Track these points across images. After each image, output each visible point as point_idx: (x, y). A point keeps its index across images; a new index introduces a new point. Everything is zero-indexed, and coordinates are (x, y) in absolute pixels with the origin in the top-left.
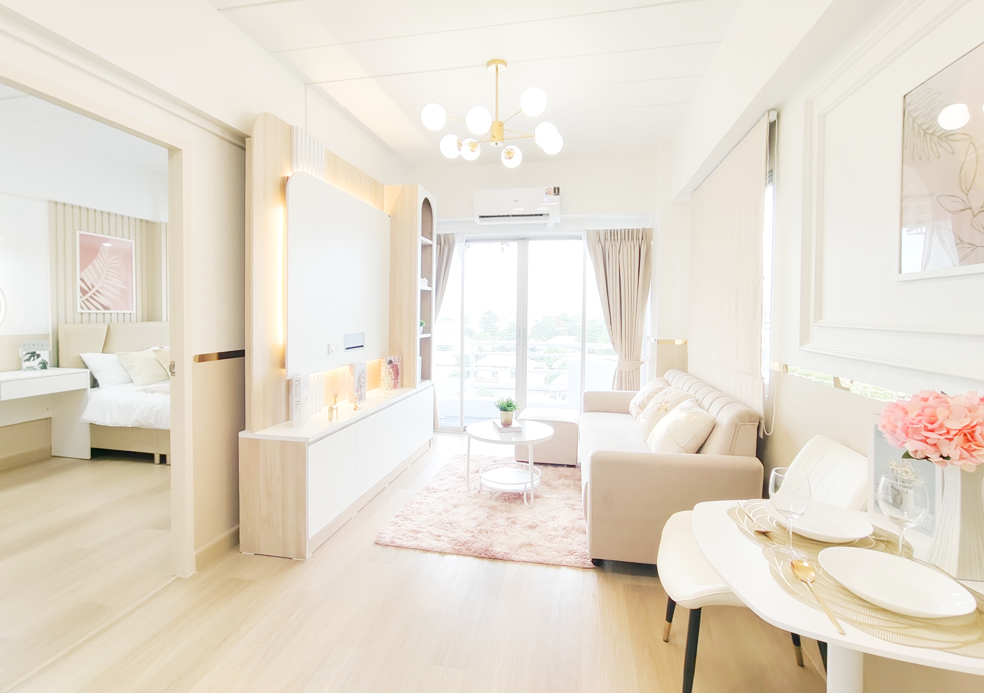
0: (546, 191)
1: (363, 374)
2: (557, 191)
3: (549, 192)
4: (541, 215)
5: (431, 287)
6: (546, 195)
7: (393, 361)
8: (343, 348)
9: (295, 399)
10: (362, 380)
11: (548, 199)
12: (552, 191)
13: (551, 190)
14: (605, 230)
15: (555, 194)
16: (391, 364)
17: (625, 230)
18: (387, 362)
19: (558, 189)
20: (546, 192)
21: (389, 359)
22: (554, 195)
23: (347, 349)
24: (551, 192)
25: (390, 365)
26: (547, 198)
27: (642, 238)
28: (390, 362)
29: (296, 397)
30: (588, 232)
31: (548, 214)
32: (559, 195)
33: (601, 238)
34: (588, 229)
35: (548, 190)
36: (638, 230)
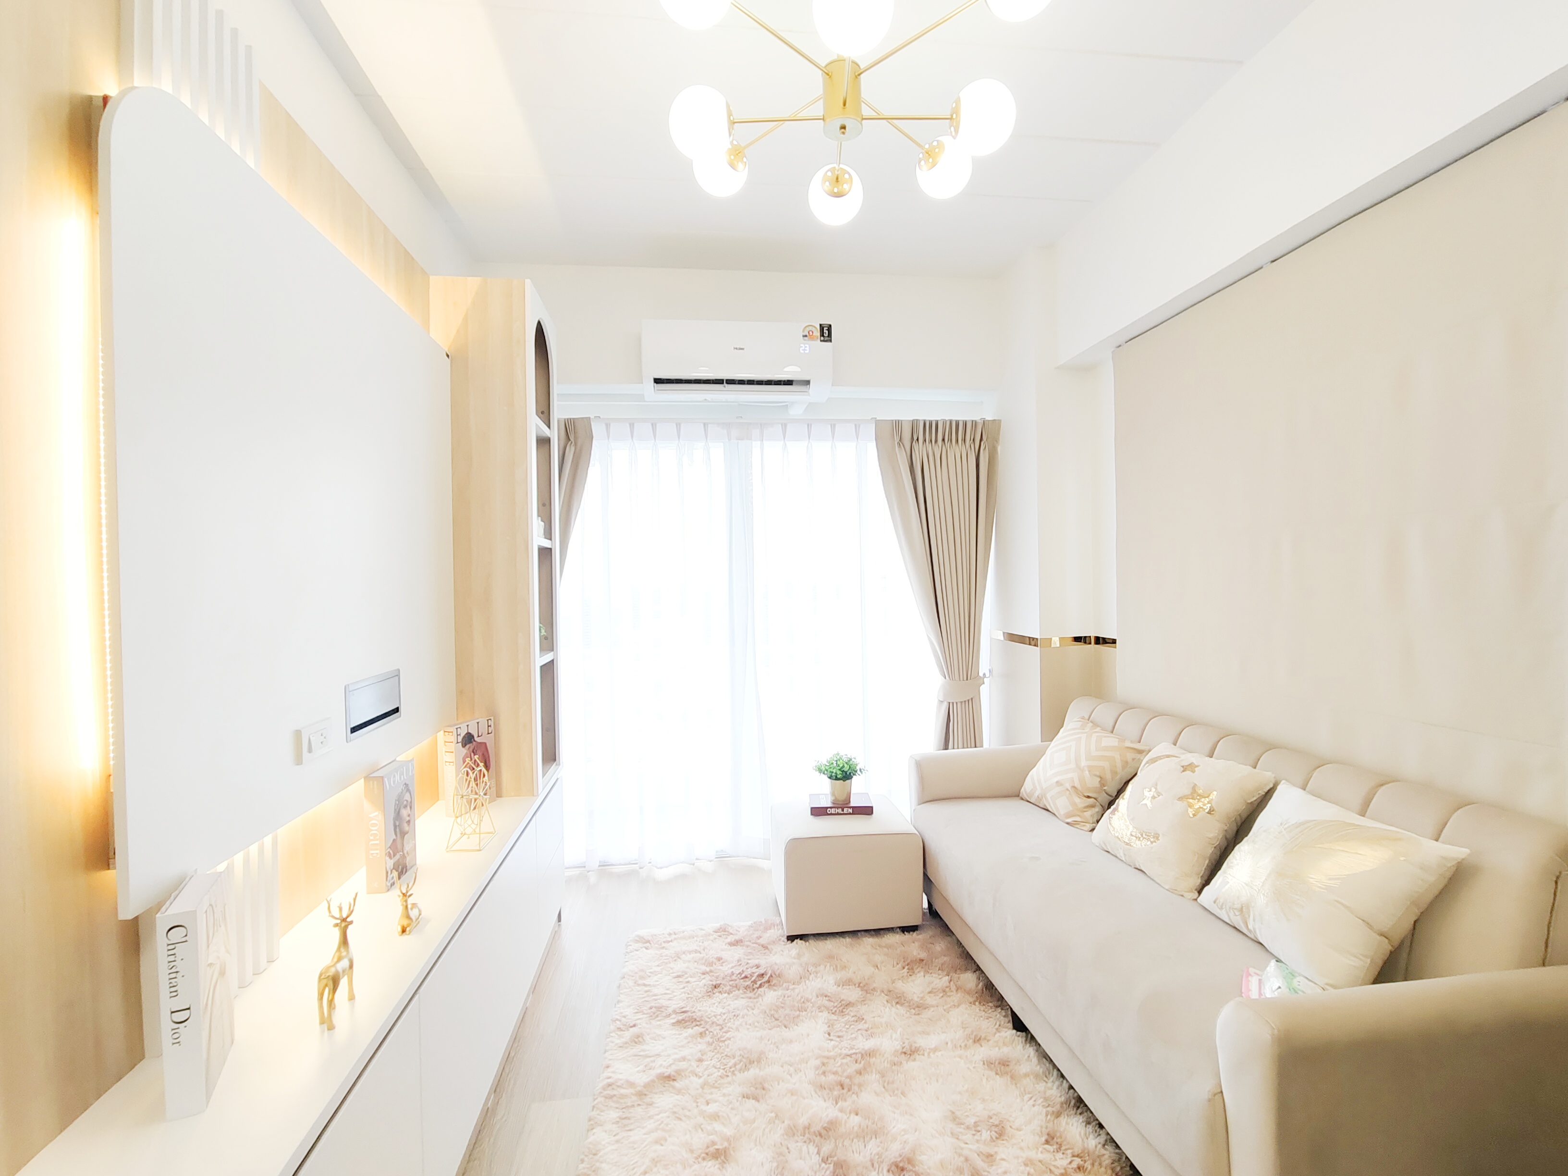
0: (803, 331)
1: (407, 797)
2: (826, 333)
3: (811, 333)
4: (789, 383)
5: (551, 539)
6: (805, 340)
7: (476, 736)
8: (343, 731)
9: (167, 1004)
10: (404, 813)
11: (808, 349)
12: (817, 333)
13: (813, 329)
14: (913, 421)
15: (822, 338)
16: (471, 742)
17: (951, 422)
18: (460, 739)
19: (829, 327)
20: (804, 334)
21: (463, 733)
22: (821, 341)
23: (354, 730)
24: (814, 334)
25: (468, 746)
26: (805, 347)
27: (981, 440)
28: (468, 739)
29: (174, 994)
30: (878, 423)
31: (807, 383)
32: (831, 341)
33: (903, 436)
34: (878, 419)
35: (808, 329)
36: (974, 424)
